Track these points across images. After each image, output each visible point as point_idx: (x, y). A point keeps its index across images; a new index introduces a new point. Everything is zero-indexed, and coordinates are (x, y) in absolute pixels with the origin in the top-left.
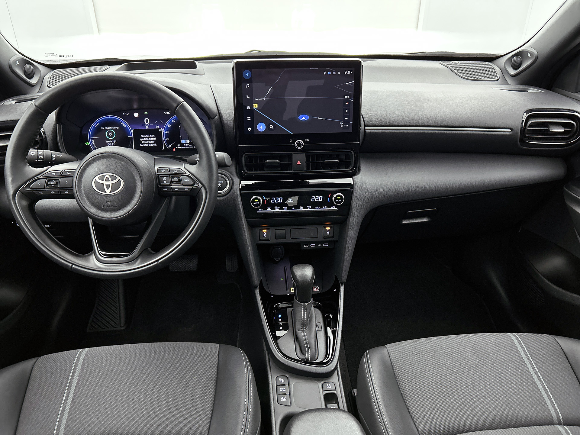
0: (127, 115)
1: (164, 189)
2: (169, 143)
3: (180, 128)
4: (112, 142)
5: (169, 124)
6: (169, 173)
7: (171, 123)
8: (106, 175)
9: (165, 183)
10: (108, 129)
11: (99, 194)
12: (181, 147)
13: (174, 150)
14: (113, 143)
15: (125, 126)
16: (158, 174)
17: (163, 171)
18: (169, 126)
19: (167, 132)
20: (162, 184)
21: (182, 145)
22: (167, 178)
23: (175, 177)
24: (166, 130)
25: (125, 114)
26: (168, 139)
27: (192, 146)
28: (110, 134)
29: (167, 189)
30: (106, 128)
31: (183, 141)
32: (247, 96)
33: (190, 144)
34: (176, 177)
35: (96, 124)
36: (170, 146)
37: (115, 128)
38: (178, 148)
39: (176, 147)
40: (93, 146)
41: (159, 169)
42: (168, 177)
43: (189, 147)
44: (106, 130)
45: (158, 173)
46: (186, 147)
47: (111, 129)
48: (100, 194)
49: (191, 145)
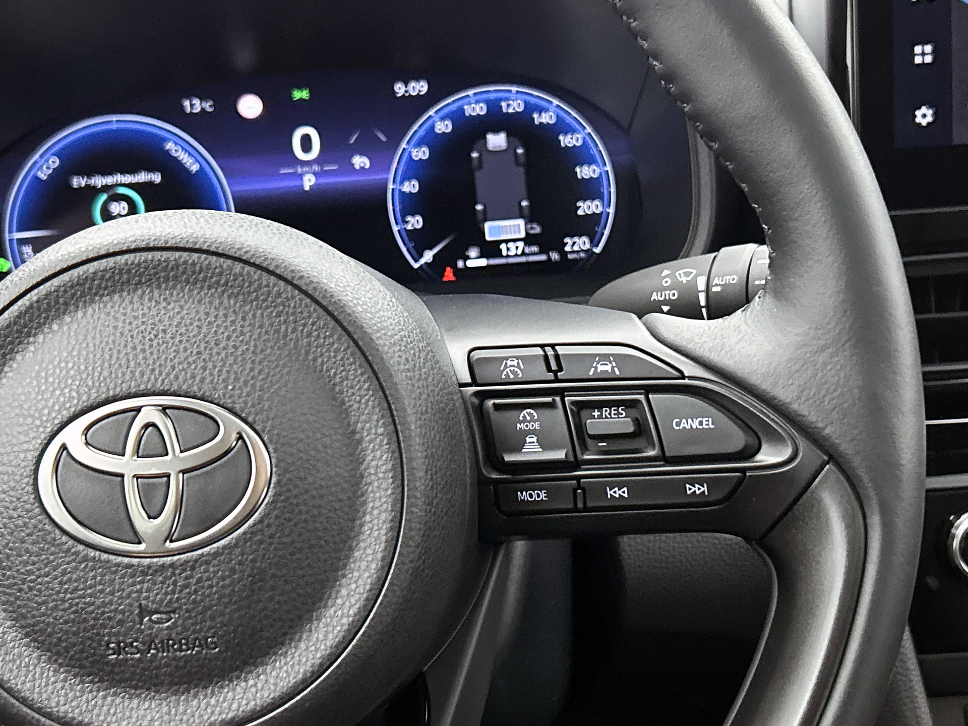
0: (203, 109)
1: (524, 496)
2: (420, 240)
3: (475, 164)
5: (419, 145)
6: (557, 380)
7: (431, 139)
8: (138, 410)
9: (532, 451)
10: (106, 188)
11: (85, 559)
12: (483, 262)
13: (449, 275)
15: (195, 168)
16: (476, 394)
17: (512, 369)
18: (422, 154)
19: (412, 187)
20: (508, 458)
21: (491, 249)
22: (547, 413)
23: (600, 405)
24: (406, 178)
25: (192, 105)
26: (416, 222)
27: (541, 252)
28: (119, 209)
29: (543, 495)
30: (99, 181)
31: (492, 230)
33: (529, 240)
34: (610, 404)
35: (47, 161)
36: (428, 256)
37: (142, 177)
38: (470, 264)
39: (460, 264)
41: (477, 355)
42: (552, 405)
43: (523, 259)
44: (93, 192)
45: (474, 383)
46: (511, 260)
47: (124, 185)
48: (92, 553)
49: (535, 249)
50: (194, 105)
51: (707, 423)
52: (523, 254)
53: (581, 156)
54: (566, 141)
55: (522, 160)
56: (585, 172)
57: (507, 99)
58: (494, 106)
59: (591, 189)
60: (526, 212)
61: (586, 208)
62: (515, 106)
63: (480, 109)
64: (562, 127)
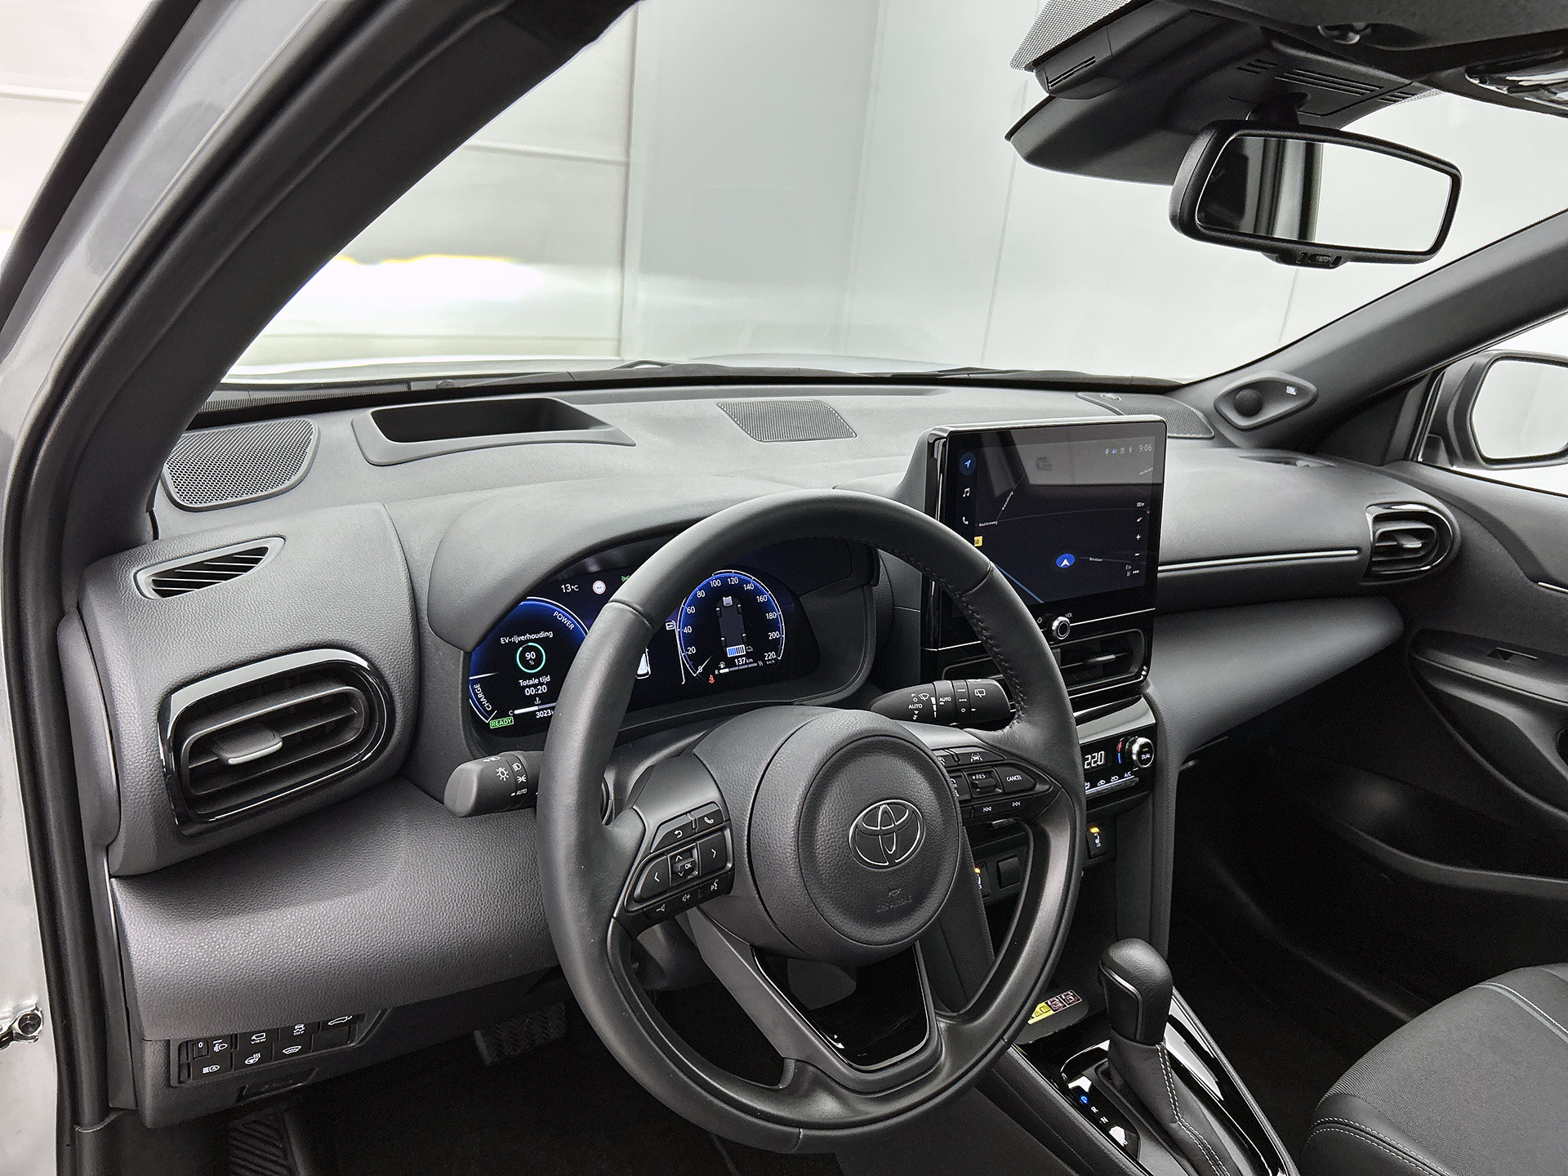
0: (573, 590)
2: (695, 660)
3: (719, 614)
4: (536, 681)
5: (690, 605)
6: (959, 765)
7: (696, 602)
10: (521, 643)
12: (727, 670)
13: (712, 680)
14: (541, 684)
15: (572, 627)
18: (691, 610)
19: (688, 630)
21: (730, 662)
22: (958, 779)
23: (977, 774)
24: (685, 626)
25: (566, 588)
26: (692, 650)
27: (754, 662)
28: (530, 656)
30: (516, 639)
31: (731, 651)
32: (964, 518)
33: (748, 656)
36: (700, 669)
37: (542, 635)
38: (721, 671)
39: (717, 672)
40: (480, 703)
42: (960, 776)
43: (746, 666)
44: (515, 646)
46: (740, 668)
47: (532, 641)
49: (751, 660)
50: (569, 588)
51: (1019, 778)
52: (746, 663)
53: (767, 607)
54: (761, 599)
55: (740, 610)
56: (770, 616)
57: (730, 578)
58: (724, 580)
59: (774, 625)
60: (745, 640)
61: (773, 635)
62: (735, 581)
63: (716, 583)
64: (757, 592)
